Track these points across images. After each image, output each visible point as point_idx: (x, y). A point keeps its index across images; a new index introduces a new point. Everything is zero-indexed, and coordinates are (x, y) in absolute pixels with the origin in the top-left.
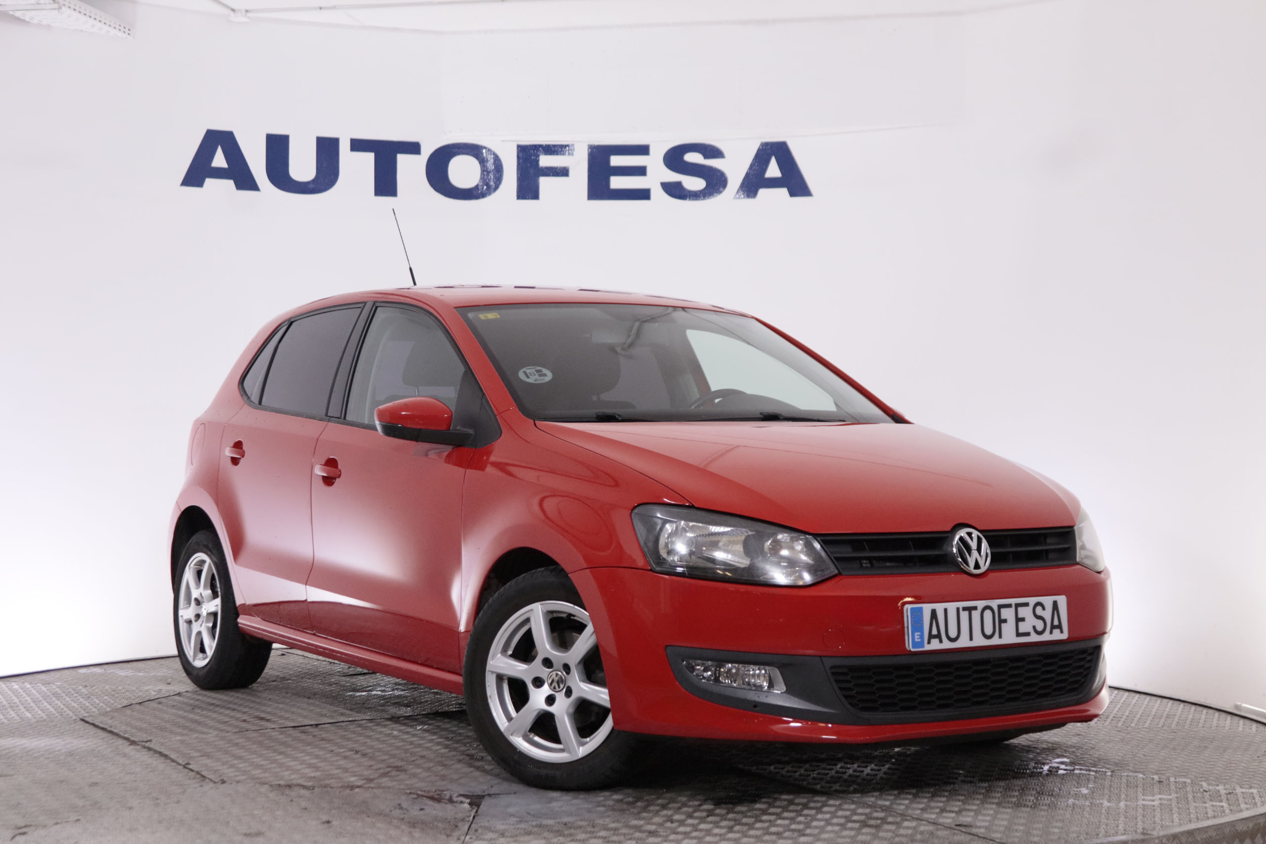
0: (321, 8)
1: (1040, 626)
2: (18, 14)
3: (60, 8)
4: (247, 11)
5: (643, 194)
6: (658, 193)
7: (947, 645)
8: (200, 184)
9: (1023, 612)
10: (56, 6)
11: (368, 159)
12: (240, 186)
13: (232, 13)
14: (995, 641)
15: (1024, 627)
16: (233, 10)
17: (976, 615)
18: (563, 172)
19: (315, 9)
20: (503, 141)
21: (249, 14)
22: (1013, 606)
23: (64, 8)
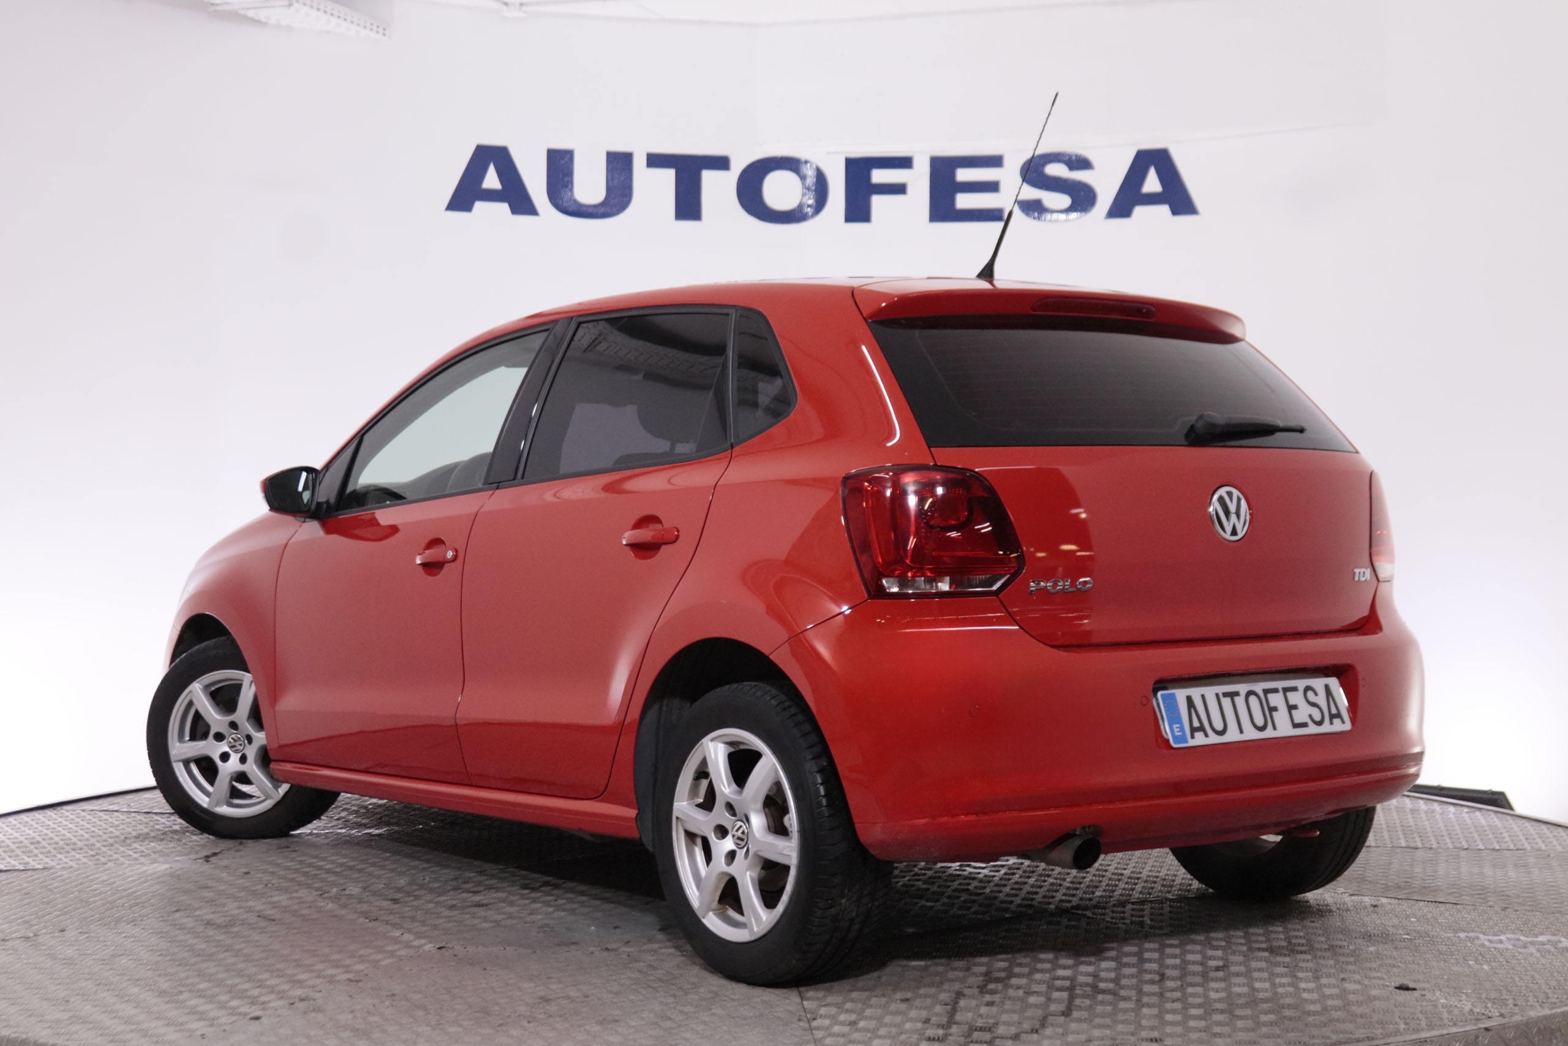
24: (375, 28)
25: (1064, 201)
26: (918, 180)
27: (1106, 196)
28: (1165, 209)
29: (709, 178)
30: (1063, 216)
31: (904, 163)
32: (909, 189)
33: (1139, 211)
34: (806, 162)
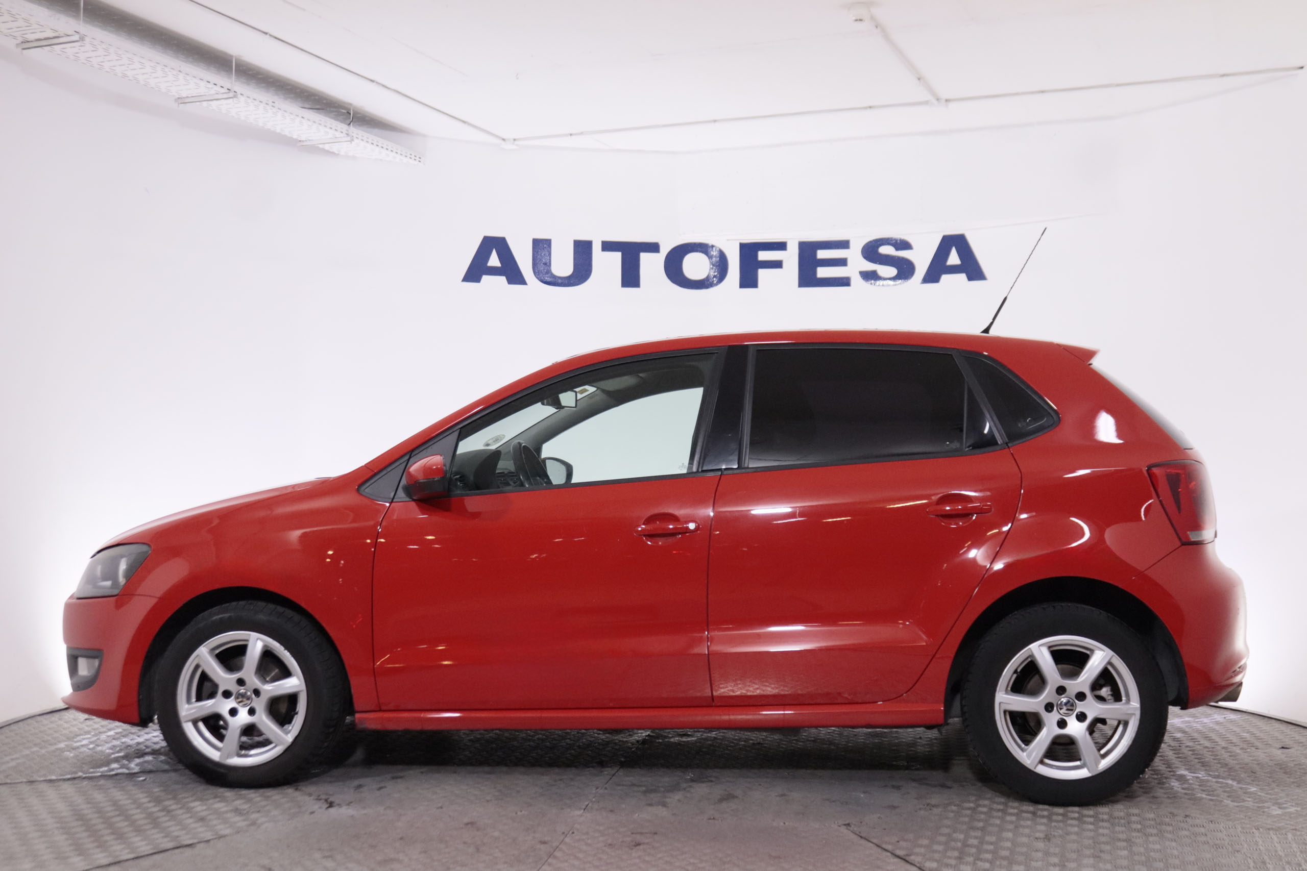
0: (571, 135)
2: (327, 147)
3: (352, 140)
4: (515, 140)
5: (844, 282)
6: (856, 280)
8: (478, 280)
10: (349, 139)
11: (617, 256)
12: (510, 282)
13: (503, 142)
16: (504, 140)
18: (778, 264)
19: (566, 135)
20: (728, 240)
21: (516, 143)
23: (356, 140)
24: (413, 157)
25: (892, 271)
26: (791, 258)
27: (921, 269)
28: (963, 276)
29: (645, 258)
30: (891, 283)
31: (781, 246)
32: (784, 265)
33: (945, 278)
34: (713, 246)
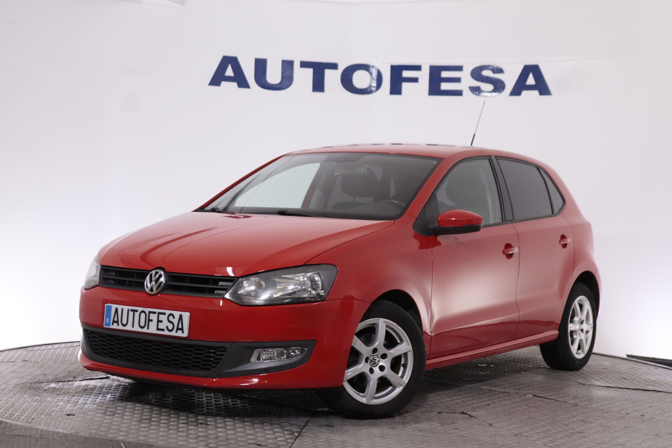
1: (170, 327)
7: (121, 327)
9: (162, 317)
14: (145, 330)
15: (161, 326)
17: (137, 314)
22: (157, 313)
